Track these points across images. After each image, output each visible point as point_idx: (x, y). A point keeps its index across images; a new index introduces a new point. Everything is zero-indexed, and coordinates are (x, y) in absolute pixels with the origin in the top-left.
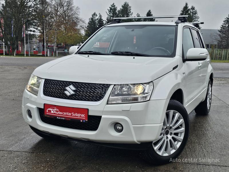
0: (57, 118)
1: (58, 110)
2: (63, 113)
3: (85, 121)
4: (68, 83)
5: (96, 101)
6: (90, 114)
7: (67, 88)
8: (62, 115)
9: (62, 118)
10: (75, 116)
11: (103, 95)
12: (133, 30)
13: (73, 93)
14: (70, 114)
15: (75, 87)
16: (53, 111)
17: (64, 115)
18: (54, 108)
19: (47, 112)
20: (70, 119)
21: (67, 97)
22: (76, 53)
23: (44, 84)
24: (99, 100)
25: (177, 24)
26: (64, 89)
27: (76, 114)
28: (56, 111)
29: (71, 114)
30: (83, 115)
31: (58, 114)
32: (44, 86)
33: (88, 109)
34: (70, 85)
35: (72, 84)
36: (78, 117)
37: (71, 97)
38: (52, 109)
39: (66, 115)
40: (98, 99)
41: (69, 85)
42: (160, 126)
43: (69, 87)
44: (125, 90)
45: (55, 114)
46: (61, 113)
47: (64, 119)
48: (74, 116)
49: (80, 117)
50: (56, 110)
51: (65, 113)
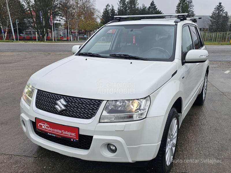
0: (48, 134)
1: (48, 126)
2: (54, 130)
3: (76, 140)
4: (59, 97)
5: (87, 118)
6: (81, 133)
7: (58, 102)
8: (53, 131)
9: (53, 135)
10: (66, 134)
11: (95, 112)
12: (132, 31)
13: (63, 108)
14: (60, 132)
15: (66, 101)
16: (44, 127)
17: (55, 132)
18: (45, 124)
19: (39, 126)
20: (60, 137)
21: (58, 112)
22: (76, 55)
23: (37, 95)
24: (91, 118)
25: (176, 23)
26: (55, 103)
27: (66, 133)
28: (47, 127)
29: (62, 132)
30: (73, 134)
31: (49, 130)
32: (36, 97)
33: (78, 128)
34: (61, 98)
35: (63, 97)
36: (68, 135)
37: (62, 113)
38: (43, 124)
39: (57, 132)
40: (89, 117)
41: (59, 99)
42: (158, 145)
43: (60, 101)
44: (119, 104)
45: (46, 129)
46: (52, 129)
47: (55, 136)
48: (64, 134)
49: (70, 136)
50: (46, 125)
51: (55, 130)
